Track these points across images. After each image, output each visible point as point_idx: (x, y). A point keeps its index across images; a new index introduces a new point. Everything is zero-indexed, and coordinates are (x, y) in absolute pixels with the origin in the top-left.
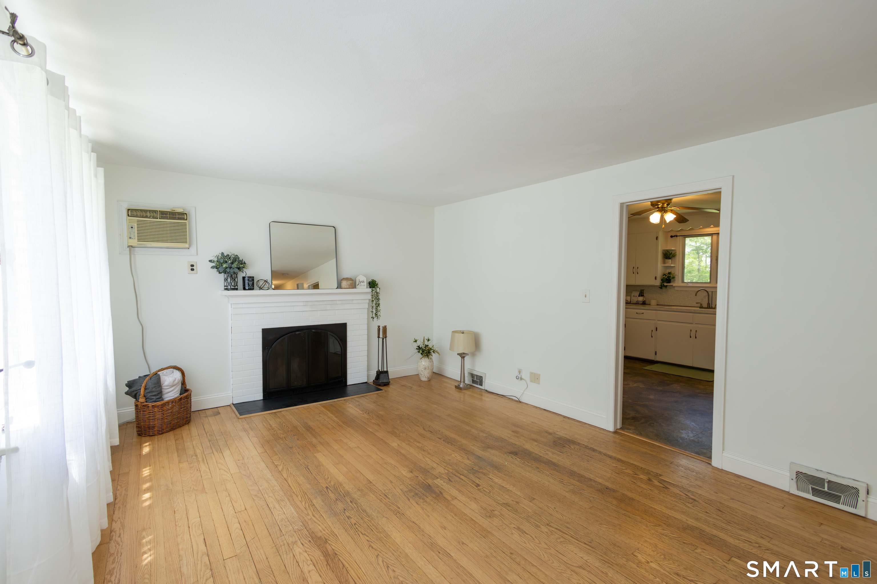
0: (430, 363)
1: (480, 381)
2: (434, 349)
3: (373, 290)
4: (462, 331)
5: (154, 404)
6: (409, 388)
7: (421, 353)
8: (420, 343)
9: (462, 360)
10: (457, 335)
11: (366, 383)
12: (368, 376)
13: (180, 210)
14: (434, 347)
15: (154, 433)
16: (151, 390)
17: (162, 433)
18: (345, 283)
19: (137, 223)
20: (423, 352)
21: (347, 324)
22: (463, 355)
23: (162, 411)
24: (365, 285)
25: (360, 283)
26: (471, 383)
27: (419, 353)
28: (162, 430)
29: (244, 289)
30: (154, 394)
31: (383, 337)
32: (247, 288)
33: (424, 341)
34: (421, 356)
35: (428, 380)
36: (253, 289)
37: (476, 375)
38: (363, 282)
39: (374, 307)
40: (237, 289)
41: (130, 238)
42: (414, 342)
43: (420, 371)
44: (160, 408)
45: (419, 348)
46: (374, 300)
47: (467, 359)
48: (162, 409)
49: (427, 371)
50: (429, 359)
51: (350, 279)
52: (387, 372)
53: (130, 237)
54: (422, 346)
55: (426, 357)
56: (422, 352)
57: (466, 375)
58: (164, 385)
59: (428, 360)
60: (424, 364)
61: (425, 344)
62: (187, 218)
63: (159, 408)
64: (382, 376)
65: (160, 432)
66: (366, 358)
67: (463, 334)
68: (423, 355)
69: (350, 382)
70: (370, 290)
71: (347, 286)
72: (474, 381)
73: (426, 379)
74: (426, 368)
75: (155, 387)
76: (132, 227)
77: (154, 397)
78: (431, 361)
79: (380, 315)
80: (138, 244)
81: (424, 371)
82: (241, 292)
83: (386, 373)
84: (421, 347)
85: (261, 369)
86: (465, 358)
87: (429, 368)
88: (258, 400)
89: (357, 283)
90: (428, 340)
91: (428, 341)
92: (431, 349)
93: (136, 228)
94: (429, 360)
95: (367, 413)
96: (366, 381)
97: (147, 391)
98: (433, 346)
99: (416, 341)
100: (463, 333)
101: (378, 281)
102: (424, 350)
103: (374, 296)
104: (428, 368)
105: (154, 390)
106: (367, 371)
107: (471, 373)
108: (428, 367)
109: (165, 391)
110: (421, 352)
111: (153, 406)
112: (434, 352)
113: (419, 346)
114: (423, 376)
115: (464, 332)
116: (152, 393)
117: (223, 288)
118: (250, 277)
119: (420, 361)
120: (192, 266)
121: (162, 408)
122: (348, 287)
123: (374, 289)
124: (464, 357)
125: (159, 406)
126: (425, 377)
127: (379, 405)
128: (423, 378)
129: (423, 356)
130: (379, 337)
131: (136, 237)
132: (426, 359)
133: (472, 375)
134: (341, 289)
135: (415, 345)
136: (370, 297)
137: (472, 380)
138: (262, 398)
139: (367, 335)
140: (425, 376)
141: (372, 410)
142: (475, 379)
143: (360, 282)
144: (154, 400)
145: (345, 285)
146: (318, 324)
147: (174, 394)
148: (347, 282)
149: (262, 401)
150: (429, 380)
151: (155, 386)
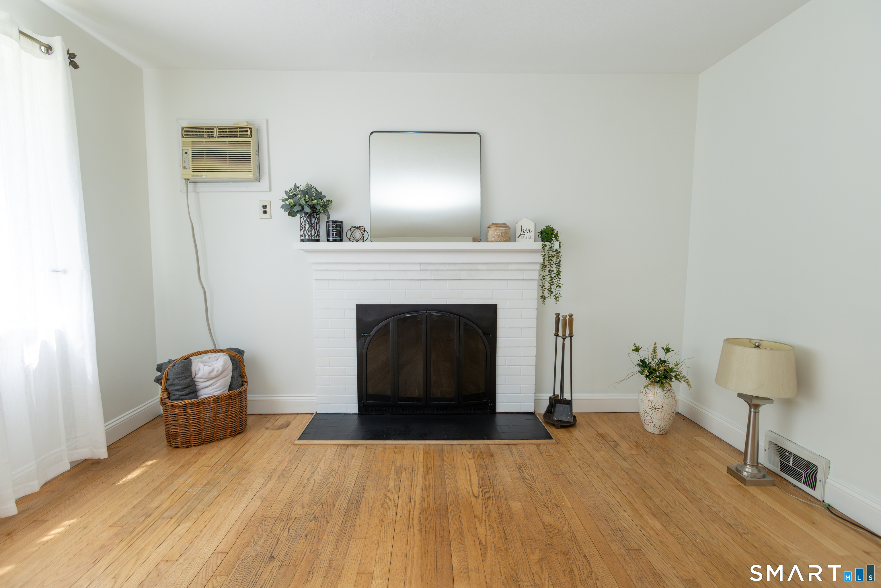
0: (667, 400)
1: (806, 475)
2: (678, 371)
3: (546, 246)
4: (754, 342)
5: (174, 403)
6: (612, 444)
7: (647, 377)
8: (645, 354)
9: (750, 411)
10: (739, 349)
11: (532, 414)
12: (537, 402)
13: (244, 124)
14: (679, 366)
15: (177, 444)
16: (172, 381)
17: (188, 447)
18: (492, 231)
19: (193, 146)
20: (651, 373)
21: (498, 307)
22: (755, 402)
23: (184, 415)
24: (531, 237)
25: (522, 233)
26: (777, 469)
27: (643, 374)
28: (186, 442)
29: (328, 241)
30: (177, 388)
31: (563, 336)
32: (331, 239)
33: (655, 351)
34: (647, 381)
35: (661, 433)
36: (341, 241)
37: (795, 456)
38: (528, 230)
39: (546, 277)
40: (318, 241)
41: (184, 168)
42: (633, 350)
43: (643, 412)
44: (182, 411)
45: (643, 364)
46: (547, 263)
47: (764, 410)
48: (184, 413)
49: (659, 414)
50: (663, 390)
51: (504, 226)
52: (569, 403)
53: (185, 166)
54: (651, 360)
55: (659, 385)
56: (648, 374)
57: (763, 444)
58: (199, 376)
59: (662, 393)
60: (652, 398)
61: (658, 357)
62: (251, 135)
63: (180, 411)
64: (559, 408)
65: (184, 444)
66: (532, 370)
67: (757, 350)
68: (652, 379)
69: (500, 408)
70: (539, 245)
71: (496, 237)
72: (784, 467)
73: (656, 431)
74: (655, 408)
75: (177, 378)
76: (186, 153)
77: (177, 393)
78: (670, 396)
79: (560, 294)
80: (192, 176)
81: (650, 413)
82: (323, 245)
83: (567, 404)
84: (648, 364)
85: (355, 366)
86: (761, 409)
87: (664, 409)
88: (351, 414)
89: (518, 234)
90: (667, 350)
91: (666, 353)
92: (671, 370)
93: (191, 154)
94: (665, 392)
95: (487, 495)
96: (532, 410)
97: (169, 383)
98: (676, 365)
99: (637, 350)
100: (758, 347)
101: (556, 229)
102: (655, 370)
103: (547, 256)
104: (661, 410)
105: (176, 382)
106: (535, 394)
107: (779, 445)
108: (661, 407)
109: (200, 384)
110: (646, 372)
111: (172, 405)
112: (675, 376)
113: (643, 361)
114: (650, 424)
115: (763, 344)
116: (175, 387)
117: (299, 238)
118: (336, 222)
119: (644, 392)
120: (265, 207)
121: (184, 410)
122: (496, 239)
123: (547, 243)
124: (757, 406)
125: (180, 407)
126: (653, 425)
127: (523, 478)
128: (648, 426)
129: (650, 382)
130: (557, 335)
131: (191, 166)
132: (656, 388)
133: (782, 452)
134: (488, 242)
135: (636, 358)
136: (539, 259)
137: (781, 462)
138: (356, 411)
139: (535, 329)
140: (654, 423)
141: (501, 490)
142: (791, 465)
143: (523, 231)
144: (177, 397)
145: (492, 235)
146: (446, 303)
147: (212, 391)
148: (496, 229)
149: (357, 416)
150: (664, 434)
151: (176, 376)
